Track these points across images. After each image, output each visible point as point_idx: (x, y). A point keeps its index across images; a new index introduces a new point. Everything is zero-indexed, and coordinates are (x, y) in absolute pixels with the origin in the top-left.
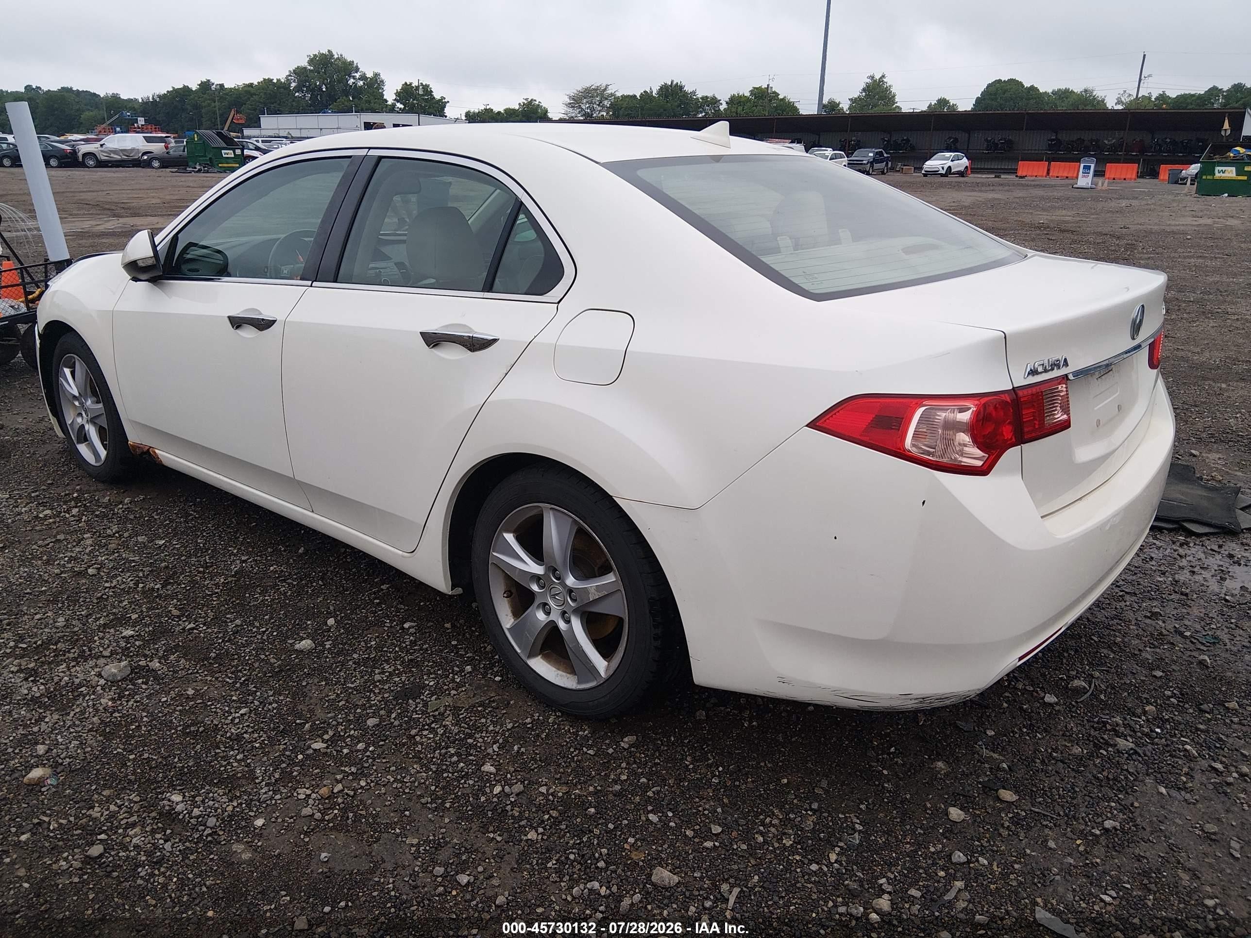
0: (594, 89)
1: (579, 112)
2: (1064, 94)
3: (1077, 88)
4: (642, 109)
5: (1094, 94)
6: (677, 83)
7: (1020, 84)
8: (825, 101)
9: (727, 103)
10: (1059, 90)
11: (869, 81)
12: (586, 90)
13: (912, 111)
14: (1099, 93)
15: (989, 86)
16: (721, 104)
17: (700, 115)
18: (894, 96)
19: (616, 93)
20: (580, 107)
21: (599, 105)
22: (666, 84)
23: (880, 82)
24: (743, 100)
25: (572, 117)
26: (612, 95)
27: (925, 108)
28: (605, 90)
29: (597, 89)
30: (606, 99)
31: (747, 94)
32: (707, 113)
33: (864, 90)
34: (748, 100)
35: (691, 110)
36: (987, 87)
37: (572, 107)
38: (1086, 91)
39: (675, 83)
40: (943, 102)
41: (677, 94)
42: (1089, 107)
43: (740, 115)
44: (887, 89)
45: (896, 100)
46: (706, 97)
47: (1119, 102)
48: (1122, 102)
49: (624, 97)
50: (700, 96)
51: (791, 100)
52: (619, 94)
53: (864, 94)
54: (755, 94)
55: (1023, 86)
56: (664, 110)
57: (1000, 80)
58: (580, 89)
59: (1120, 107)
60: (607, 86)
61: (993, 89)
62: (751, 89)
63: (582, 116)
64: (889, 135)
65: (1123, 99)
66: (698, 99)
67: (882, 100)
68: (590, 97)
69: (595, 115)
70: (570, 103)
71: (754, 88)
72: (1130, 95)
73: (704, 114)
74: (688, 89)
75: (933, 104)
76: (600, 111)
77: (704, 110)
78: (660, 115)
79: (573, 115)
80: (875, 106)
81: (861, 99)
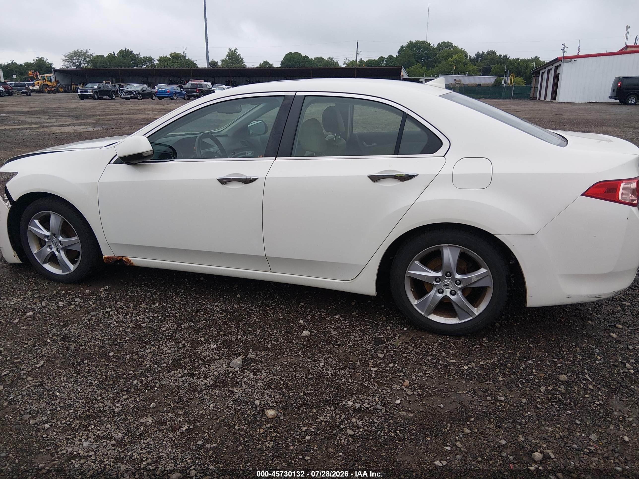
0: (80, 52)
1: (72, 64)
2: (320, 60)
3: (326, 57)
4: (110, 63)
5: (333, 59)
6: (128, 50)
7: (300, 55)
8: (210, 61)
9: (158, 60)
10: (317, 58)
11: (229, 51)
12: (75, 52)
13: (253, 67)
14: (335, 59)
15: (286, 55)
16: (155, 61)
17: (144, 67)
18: (243, 59)
19: (93, 54)
20: (72, 62)
21: (83, 61)
22: (122, 50)
23: (234, 52)
24: (166, 59)
25: (68, 67)
26: (91, 55)
27: (258, 66)
28: (86, 52)
29: (82, 52)
30: (88, 57)
31: (169, 56)
32: (147, 66)
33: (227, 56)
34: (169, 59)
35: (138, 63)
36: (286, 56)
37: (67, 61)
38: (330, 58)
39: (127, 49)
40: (266, 63)
41: (129, 55)
42: (332, 66)
43: (166, 67)
44: (239, 56)
45: (244, 61)
46: (146, 57)
47: (345, 63)
48: (346, 63)
49: (98, 56)
50: (142, 56)
51: (192, 60)
52: (95, 55)
53: (228, 58)
54: (173, 57)
55: (302, 56)
56: (123, 64)
57: (291, 53)
58: (71, 52)
59: (345, 66)
60: (87, 51)
61: (289, 56)
62: (170, 53)
63: (74, 66)
64: (249, 79)
65: (346, 62)
66: (141, 58)
67: (237, 61)
68: (78, 56)
69: (82, 66)
70: (66, 60)
71: (172, 53)
72: (349, 60)
73: (146, 66)
74: (135, 52)
75: (261, 63)
76: (85, 64)
77: (146, 64)
78: (121, 66)
79: (69, 66)
80: (234, 64)
81: (226, 60)
